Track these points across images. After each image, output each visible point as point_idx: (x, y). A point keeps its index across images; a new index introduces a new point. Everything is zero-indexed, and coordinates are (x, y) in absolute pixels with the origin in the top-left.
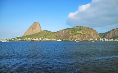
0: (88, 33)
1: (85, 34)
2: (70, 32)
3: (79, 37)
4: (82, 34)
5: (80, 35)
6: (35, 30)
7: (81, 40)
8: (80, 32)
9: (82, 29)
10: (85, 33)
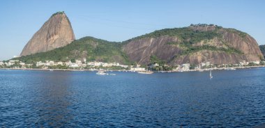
0: (235, 46)
1: (226, 48)
2: (177, 43)
3: (209, 57)
4: (218, 47)
5: (211, 52)
6: (56, 37)
7: (217, 65)
8: (212, 42)
9: (216, 35)
10: (224, 46)
